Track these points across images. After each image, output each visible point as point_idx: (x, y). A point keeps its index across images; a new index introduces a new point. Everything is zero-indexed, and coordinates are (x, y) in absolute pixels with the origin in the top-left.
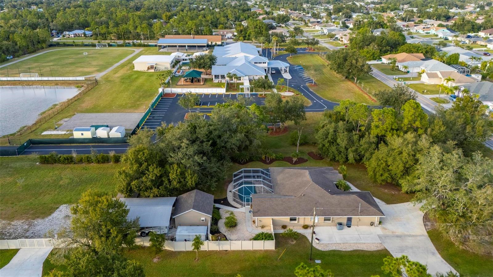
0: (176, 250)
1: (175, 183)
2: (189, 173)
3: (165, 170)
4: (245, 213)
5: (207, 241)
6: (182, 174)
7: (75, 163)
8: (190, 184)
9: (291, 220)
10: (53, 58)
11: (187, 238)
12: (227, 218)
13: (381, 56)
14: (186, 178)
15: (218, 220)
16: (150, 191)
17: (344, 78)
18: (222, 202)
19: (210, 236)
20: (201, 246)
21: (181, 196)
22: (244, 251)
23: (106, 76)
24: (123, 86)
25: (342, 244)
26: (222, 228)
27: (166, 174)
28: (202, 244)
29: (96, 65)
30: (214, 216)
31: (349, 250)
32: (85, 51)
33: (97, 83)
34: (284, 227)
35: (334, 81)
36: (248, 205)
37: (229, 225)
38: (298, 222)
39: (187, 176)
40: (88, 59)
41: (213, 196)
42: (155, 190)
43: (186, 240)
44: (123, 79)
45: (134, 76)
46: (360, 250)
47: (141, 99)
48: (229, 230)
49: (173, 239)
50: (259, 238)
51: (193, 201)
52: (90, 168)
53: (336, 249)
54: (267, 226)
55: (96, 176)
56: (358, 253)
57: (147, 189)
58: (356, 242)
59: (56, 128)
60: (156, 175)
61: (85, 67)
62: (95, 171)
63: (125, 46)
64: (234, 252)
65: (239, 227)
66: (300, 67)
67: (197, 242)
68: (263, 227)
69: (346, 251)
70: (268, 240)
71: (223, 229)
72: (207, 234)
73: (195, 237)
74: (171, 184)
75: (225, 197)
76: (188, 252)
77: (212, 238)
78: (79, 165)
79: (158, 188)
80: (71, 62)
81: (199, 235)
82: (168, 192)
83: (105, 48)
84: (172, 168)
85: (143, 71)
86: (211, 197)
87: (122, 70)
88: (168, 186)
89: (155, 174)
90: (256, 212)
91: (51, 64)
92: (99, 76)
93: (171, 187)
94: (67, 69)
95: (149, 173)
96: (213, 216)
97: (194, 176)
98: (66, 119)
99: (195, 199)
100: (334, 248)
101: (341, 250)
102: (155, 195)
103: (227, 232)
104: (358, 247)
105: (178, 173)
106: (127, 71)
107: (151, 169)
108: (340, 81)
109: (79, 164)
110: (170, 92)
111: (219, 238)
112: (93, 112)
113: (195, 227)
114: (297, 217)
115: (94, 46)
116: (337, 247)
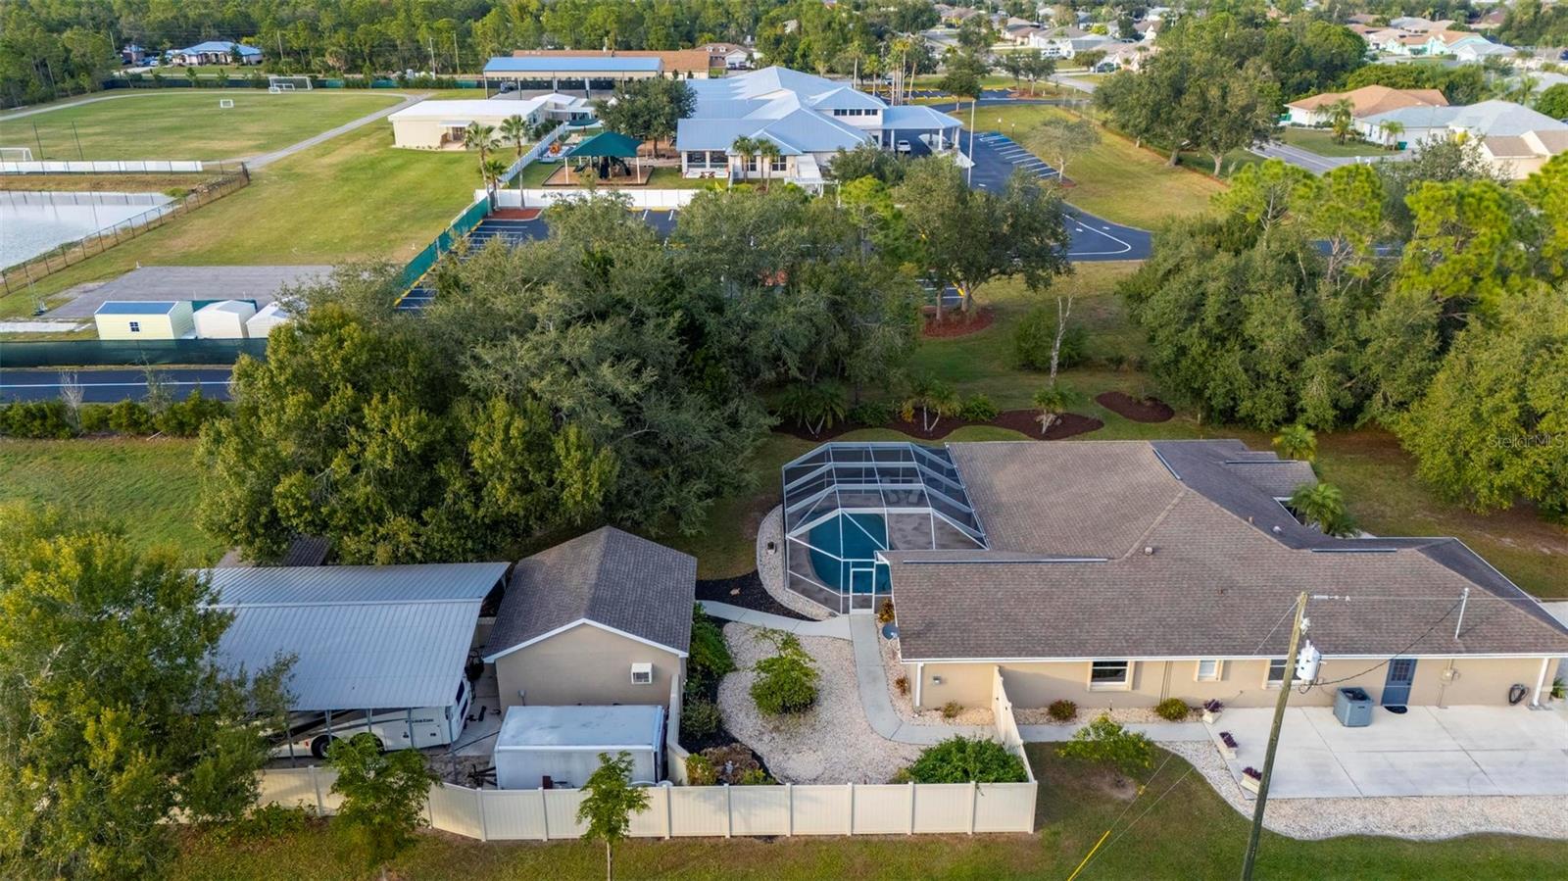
0: (493, 836)
1: (501, 492)
2: (573, 438)
3: (449, 424)
4: (851, 643)
5: (666, 784)
6: (538, 445)
7: (74, 435)
8: (579, 498)
9: (1101, 673)
10: (104, 116)
11: (555, 771)
12: (765, 667)
13: (1287, 102)
14: (559, 464)
15: (720, 677)
16: (375, 532)
17: (1169, 163)
18: (735, 592)
19: (680, 760)
20: (631, 814)
21: (533, 557)
22: (866, 841)
23: (286, 162)
24: (346, 189)
25: (1393, 803)
26: (742, 715)
27: (455, 445)
28: (635, 802)
29: (258, 134)
30: (698, 658)
31: (1443, 835)
32: (227, 99)
33: (249, 180)
34: (1063, 711)
35: (1133, 176)
36: (865, 604)
37: (778, 701)
38: (1133, 688)
39: (563, 453)
40: (233, 119)
41: (693, 561)
42: (399, 525)
43: (548, 783)
44: (349, 169)
45: (391, 163)
46: (1501, 834)
47: (405, 226)
48: (776, 729)
49: (481, 776)
50: (947, 769)
51: (593, 578)
52: (140, 454)
53: (1367, 832)
54: (975, 707)
55: (157, 485)
56: (1495, 853)
57: (359, 518)
58: (1465, 791)
59: (42, 312)
60: (404, 447)
61: (212, 139)
62: (160, 467)
63: (373, 87)
64: (810, 843)
65: (826, 710)
66: (996, 138)
67: (606, 796)
68: (951, 711)
69: (1423, 844)
70: (996, 781)
71: (746, 722)
72: (664, 746)
73: (597, 765)
74: (480, 499)
75: (749, 570)
76: (560, 844)
77: (691, 769)
78: (92, 443)
79: (416, 515)
80: (168, 124)
81: (624, 754)
82: (468, 536)
83: (301, 92)
84: (482, 417)
85: (427, 149)
86: (682, 569)
87: (350, 146)
88: (467, 506)
89: (395, 440)
90: (918, 635)
91: (98, 129)
92: (256, 162)
93: (481, 513)
94: (149, 143)
95: (365, 439)
96: (692, 656)
97: (596, 452)
98: (90, 285)
99: (602, 571)
100: (1354, 824)
101: (1398, 833)
102: (402, 550)
103: (766, 738)
104: (1488, 821)
105: (517, 442)
106: (366, 150)
107: (371, 415)
108: (1157, 174)
109: (93, 437)
110: (519, 205)
111: (729, 766)
112: (208, 263)
113: (600, 709)
114: (1131, 660)
115: (263, 84)
116: (1370, 818)
